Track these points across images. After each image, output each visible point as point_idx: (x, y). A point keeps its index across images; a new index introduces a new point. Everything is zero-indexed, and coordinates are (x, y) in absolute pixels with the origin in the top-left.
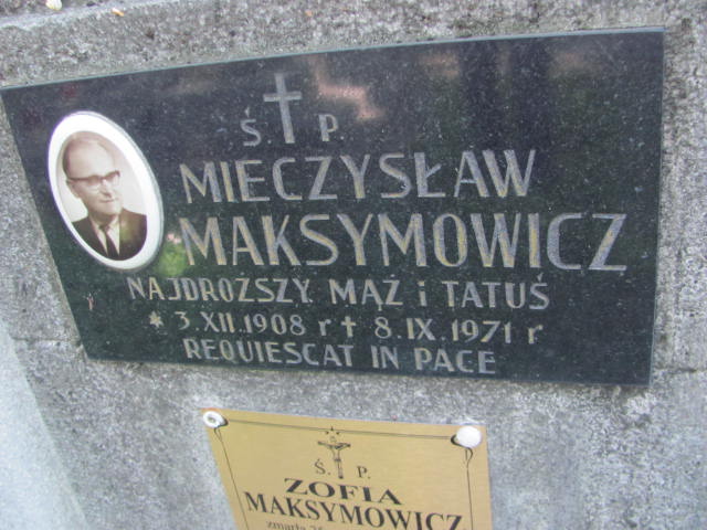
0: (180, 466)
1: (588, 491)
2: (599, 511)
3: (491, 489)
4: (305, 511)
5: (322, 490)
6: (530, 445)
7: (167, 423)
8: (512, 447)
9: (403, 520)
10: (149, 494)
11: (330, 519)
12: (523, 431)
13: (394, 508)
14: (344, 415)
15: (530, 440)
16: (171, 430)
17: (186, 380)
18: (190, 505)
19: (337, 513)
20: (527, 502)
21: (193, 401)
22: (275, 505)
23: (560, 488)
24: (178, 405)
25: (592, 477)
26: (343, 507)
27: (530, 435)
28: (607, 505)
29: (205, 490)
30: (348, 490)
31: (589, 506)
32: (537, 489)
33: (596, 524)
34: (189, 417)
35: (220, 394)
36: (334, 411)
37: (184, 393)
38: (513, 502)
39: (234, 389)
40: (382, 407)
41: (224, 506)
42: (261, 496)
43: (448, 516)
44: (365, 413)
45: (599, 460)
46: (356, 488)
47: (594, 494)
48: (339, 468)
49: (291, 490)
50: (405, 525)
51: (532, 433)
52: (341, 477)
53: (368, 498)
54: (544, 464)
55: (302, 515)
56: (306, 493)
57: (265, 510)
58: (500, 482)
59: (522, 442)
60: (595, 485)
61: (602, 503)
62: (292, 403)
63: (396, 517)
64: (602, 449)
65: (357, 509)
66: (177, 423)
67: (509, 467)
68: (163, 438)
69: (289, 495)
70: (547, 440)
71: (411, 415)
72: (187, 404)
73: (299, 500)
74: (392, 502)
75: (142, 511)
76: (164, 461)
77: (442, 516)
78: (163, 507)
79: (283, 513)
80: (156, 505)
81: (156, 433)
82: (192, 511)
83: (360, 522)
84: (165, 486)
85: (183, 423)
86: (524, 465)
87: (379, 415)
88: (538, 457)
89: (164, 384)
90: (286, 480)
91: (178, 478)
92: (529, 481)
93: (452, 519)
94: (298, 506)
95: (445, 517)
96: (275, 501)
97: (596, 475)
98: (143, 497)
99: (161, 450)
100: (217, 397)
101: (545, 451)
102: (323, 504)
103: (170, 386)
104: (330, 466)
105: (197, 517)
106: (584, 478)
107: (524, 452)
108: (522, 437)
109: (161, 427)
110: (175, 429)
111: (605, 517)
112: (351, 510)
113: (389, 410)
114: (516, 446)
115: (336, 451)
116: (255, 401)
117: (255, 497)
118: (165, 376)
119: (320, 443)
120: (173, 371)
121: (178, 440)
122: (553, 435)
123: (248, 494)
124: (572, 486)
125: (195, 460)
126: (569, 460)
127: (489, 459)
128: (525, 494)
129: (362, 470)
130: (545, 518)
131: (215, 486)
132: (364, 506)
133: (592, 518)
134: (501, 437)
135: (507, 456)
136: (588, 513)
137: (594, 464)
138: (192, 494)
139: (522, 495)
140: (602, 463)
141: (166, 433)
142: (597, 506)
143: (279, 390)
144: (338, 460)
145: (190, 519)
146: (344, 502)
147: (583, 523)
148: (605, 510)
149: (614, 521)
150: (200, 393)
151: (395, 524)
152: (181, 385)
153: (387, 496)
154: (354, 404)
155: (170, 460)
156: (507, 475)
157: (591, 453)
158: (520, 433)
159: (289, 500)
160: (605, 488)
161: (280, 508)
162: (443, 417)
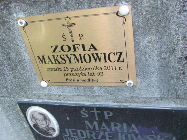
0: (13, 49)
1: (174, 33)
2: (179, 43)
3: (134, 37)
4: (60, 60)
5: (66, 48)
6: (150, 12)
7: (6, 30)
8: (142, 14)
9: (99, 58)
10: (4, 65)
11: (70, 62)
12: (147, 5)
13: (95, 52)
14: (72, 10)
15: (150, 10)
16: (7, 33)
17: (10, 7)
18: (19, 67)
19: (73, 59)
20: (149, 42)
21: (14, 17)
22: (49, 60)
23: (162, 33)
24: (9, 21)
25: (176, 25)
26: (74, 55)
27: (150, 7)
28: (182, 40)
29: (23, 58)
30: (76, 46)
31: (174, 41)
32: (153, 35)
33: (177, 49)
34: (13, 25)
35: (23, 11)
36: (68, 9)
37: (10, 14)
38: (143, 43)
39: (28, 7)
40: (87, 3)
41: (31, 65)
42: (43, 56)
43: (117, 53)
44: (80, 7)
45: (179, 16)
46: (79, 45)
47: (176, 34)
48: (72, 36)
49: (54, 51)
50: (100, 60)
51: (151, 6)
52: (73, 41)
53: (84, 50)
54: (156, 21)
55: (59, 63)
56: (60, 52)
57: (45, 63)
58: (137, 33)
59: (146, 11)
60: (177, 29)
61: (180, 38)
62: (51, 9)
63: (96, 56)
64: (181, 10)
65: (80, 55)
66: (9, 29)
67: (141, 25)
68: (5, 38)
69: (54, 54)
70: (157, 9)
71: (99, 5)
72: (12, 19)
73: (58, 55)
74: (94, 49)
75: (3, 73)
76: (7, 48)
77: (114, 54)
78: (10, 70)
79: (52, 63)
80: (8, 69)
81: (3, 36)
82: (20, 69)
83: (82, 62)
84: (9, 60)
85: (12, 28)
86: (147, 23)
87: (86, 7)
88: (153, 18)
89: (3, 11)
90: (52, 46)
91: (13, 56)
92: (149, 31)
93: (119, 54)
94: (57, 58)
95: (115, 54)
96: (49, 58)
97: (178, 24)
98: (3, 67)
99: (6, 43)
100: (22, 13)
101: (156, 14)
102: (67, 55)
103: (5, 12)
104: (68, 36)
105: (22, 72)
106: (173, 26)
107: (147, 16)
108: (146, 8)
109: (4, 32)
110: (9, 32)
111: (181, 45)
112: (78, 56)
113: (90, 3)
114: (144, 14)
115: (70, 28)
116: (37, 11)
117: (41, 58)
118: (2, 7)
119: (63, 25)
120: (5, 4)
121: (11, 37)
122: (160, 6)
123: (38, 57)
124: (168, 31)
125: (18, 45)
126: (167, 18)
127: (132, 22)
128: (148, 38)
129: (81, 36)
130: (156, 50)
131: (26, 56)
132: (83, 53)
133: (175, 46)
134: (137, 10)
135: (140, 19)
136: (174, 44)
137: (177, 18)
138: (19, 62)
139: (147, 39)
140: (181, 17)
141: (6, 35)
142: (178, 40)
143: (45, 3)
144: (71, 32)
145: (20, 73)
146: (75, 53)
147: (172, 50)
148: (181, 41)
149: (184, 47)
150: (16, 12)
151: (96, 60)
152: (8, 10)
153: (92, 47)
154: (75, 3)
155: (9, 48)
156: (140, 29)
157: (176, 12)
158: (146, 6)
159: (54, 56)
160: (181, 30)
161: (51, 61)
162: (112, 3)
